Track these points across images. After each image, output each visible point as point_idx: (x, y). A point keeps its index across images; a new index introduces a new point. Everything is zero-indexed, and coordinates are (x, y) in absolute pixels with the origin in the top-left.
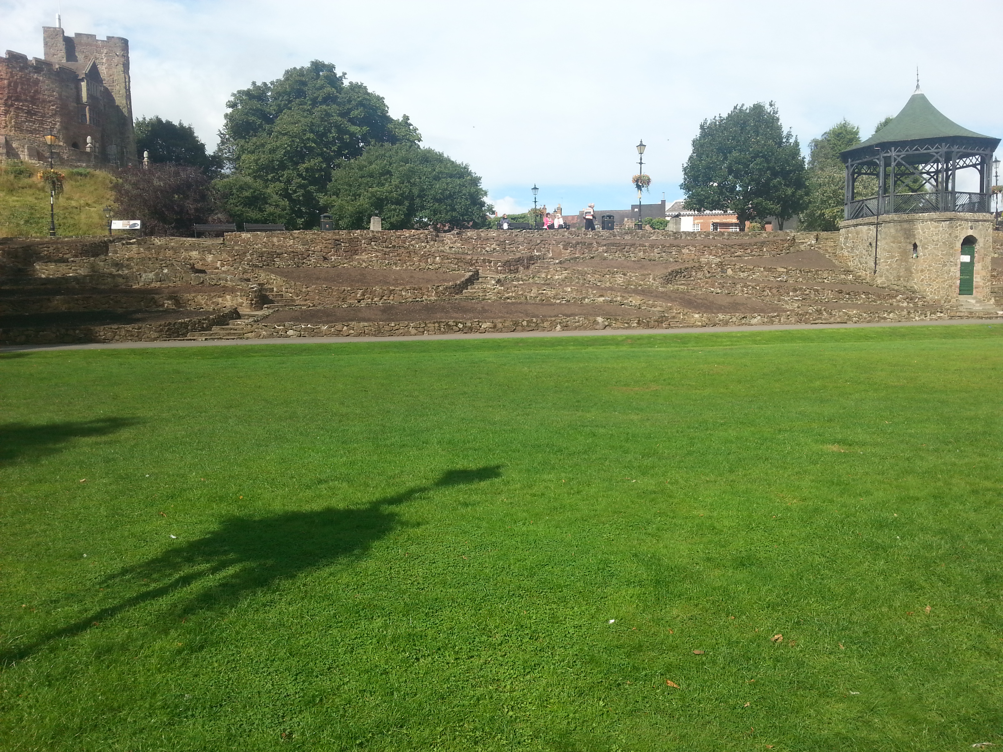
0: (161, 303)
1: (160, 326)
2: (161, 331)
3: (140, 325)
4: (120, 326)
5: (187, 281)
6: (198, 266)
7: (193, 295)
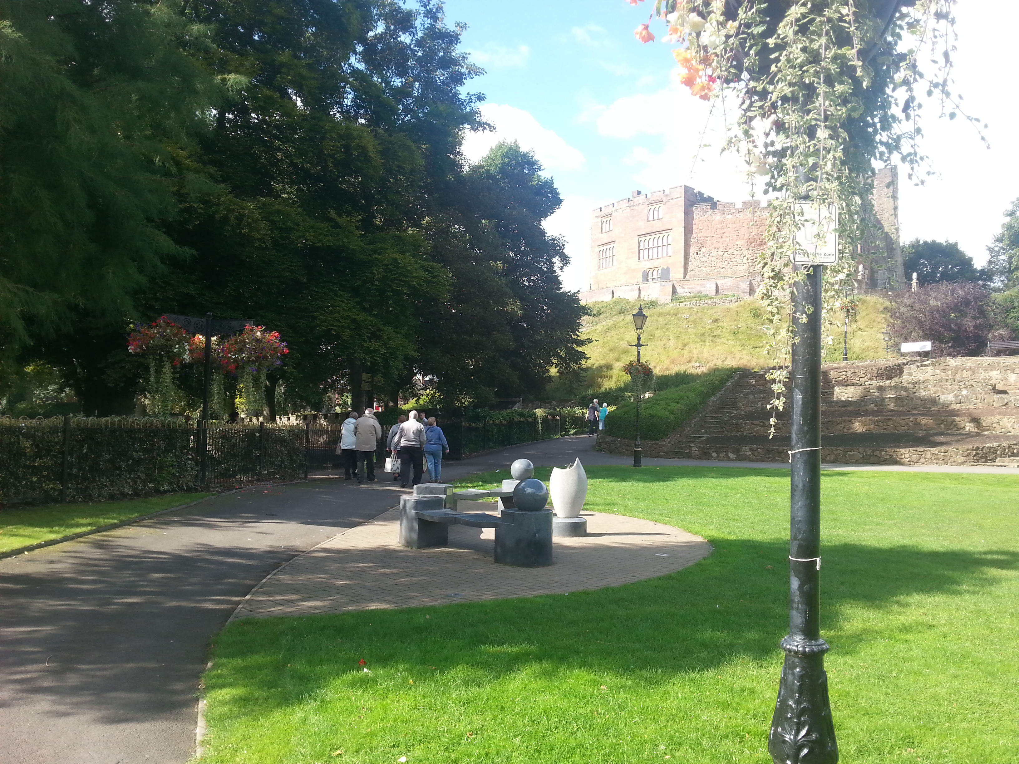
0: (963, 426)
1: (968, 450)
2: (969, 455)
3: (947, 449)
4: (926, 449)
5: (989, 403)
6: (999, 387)
7: (998, 417)
